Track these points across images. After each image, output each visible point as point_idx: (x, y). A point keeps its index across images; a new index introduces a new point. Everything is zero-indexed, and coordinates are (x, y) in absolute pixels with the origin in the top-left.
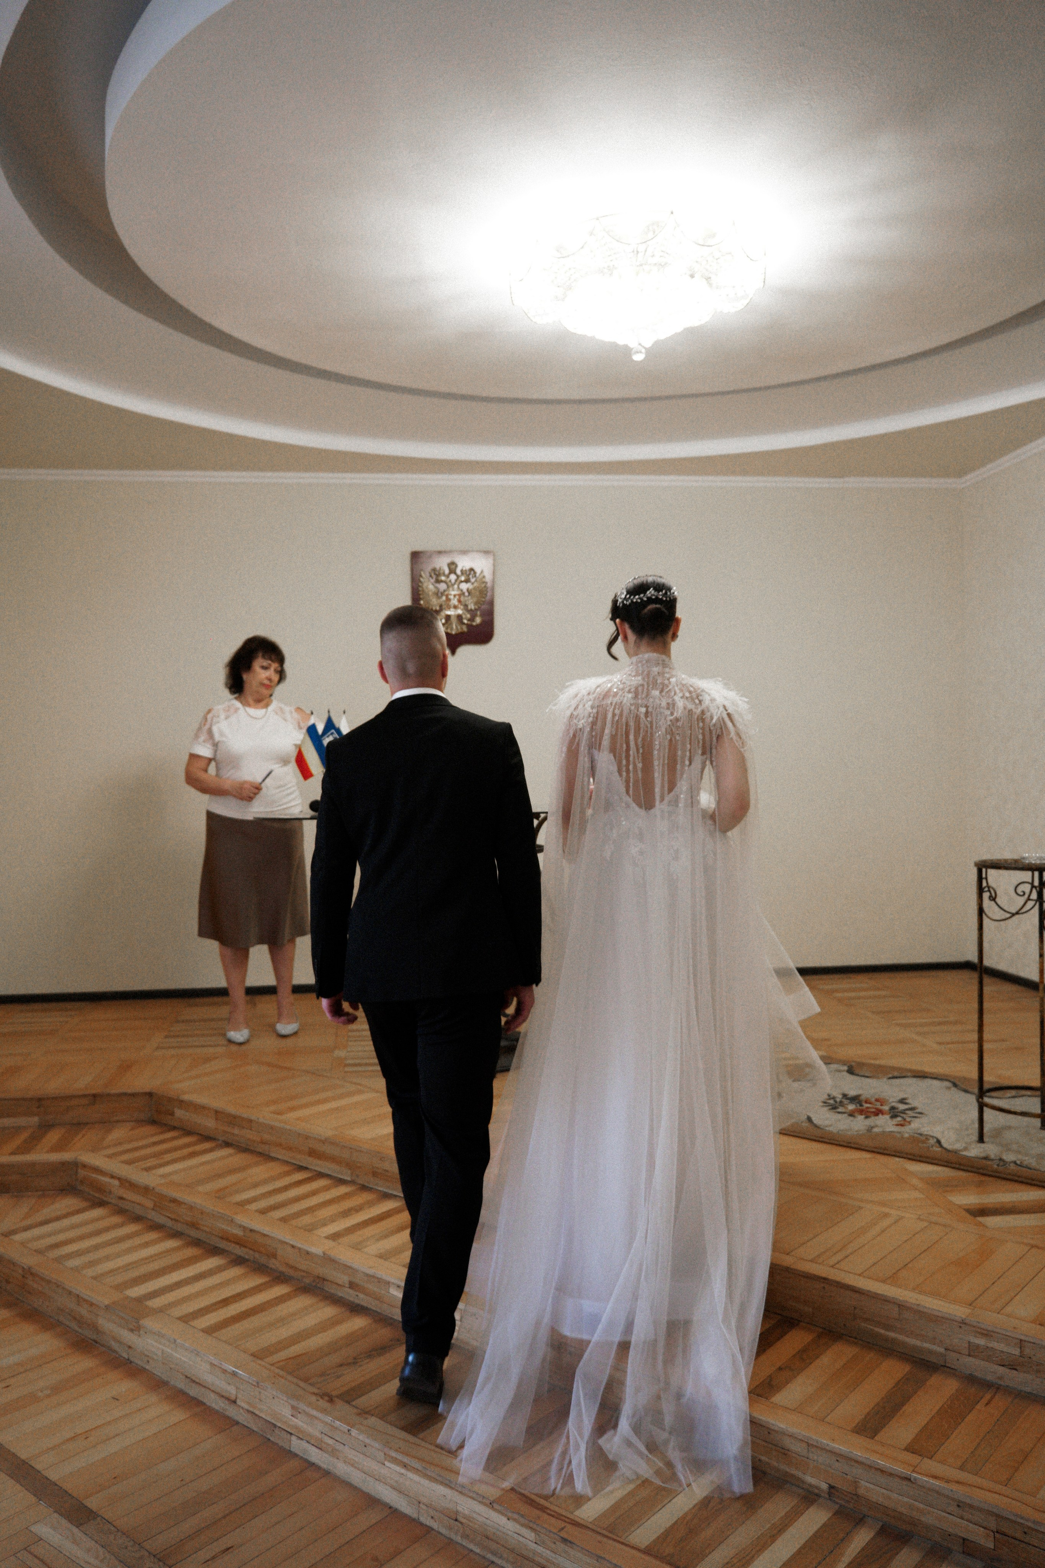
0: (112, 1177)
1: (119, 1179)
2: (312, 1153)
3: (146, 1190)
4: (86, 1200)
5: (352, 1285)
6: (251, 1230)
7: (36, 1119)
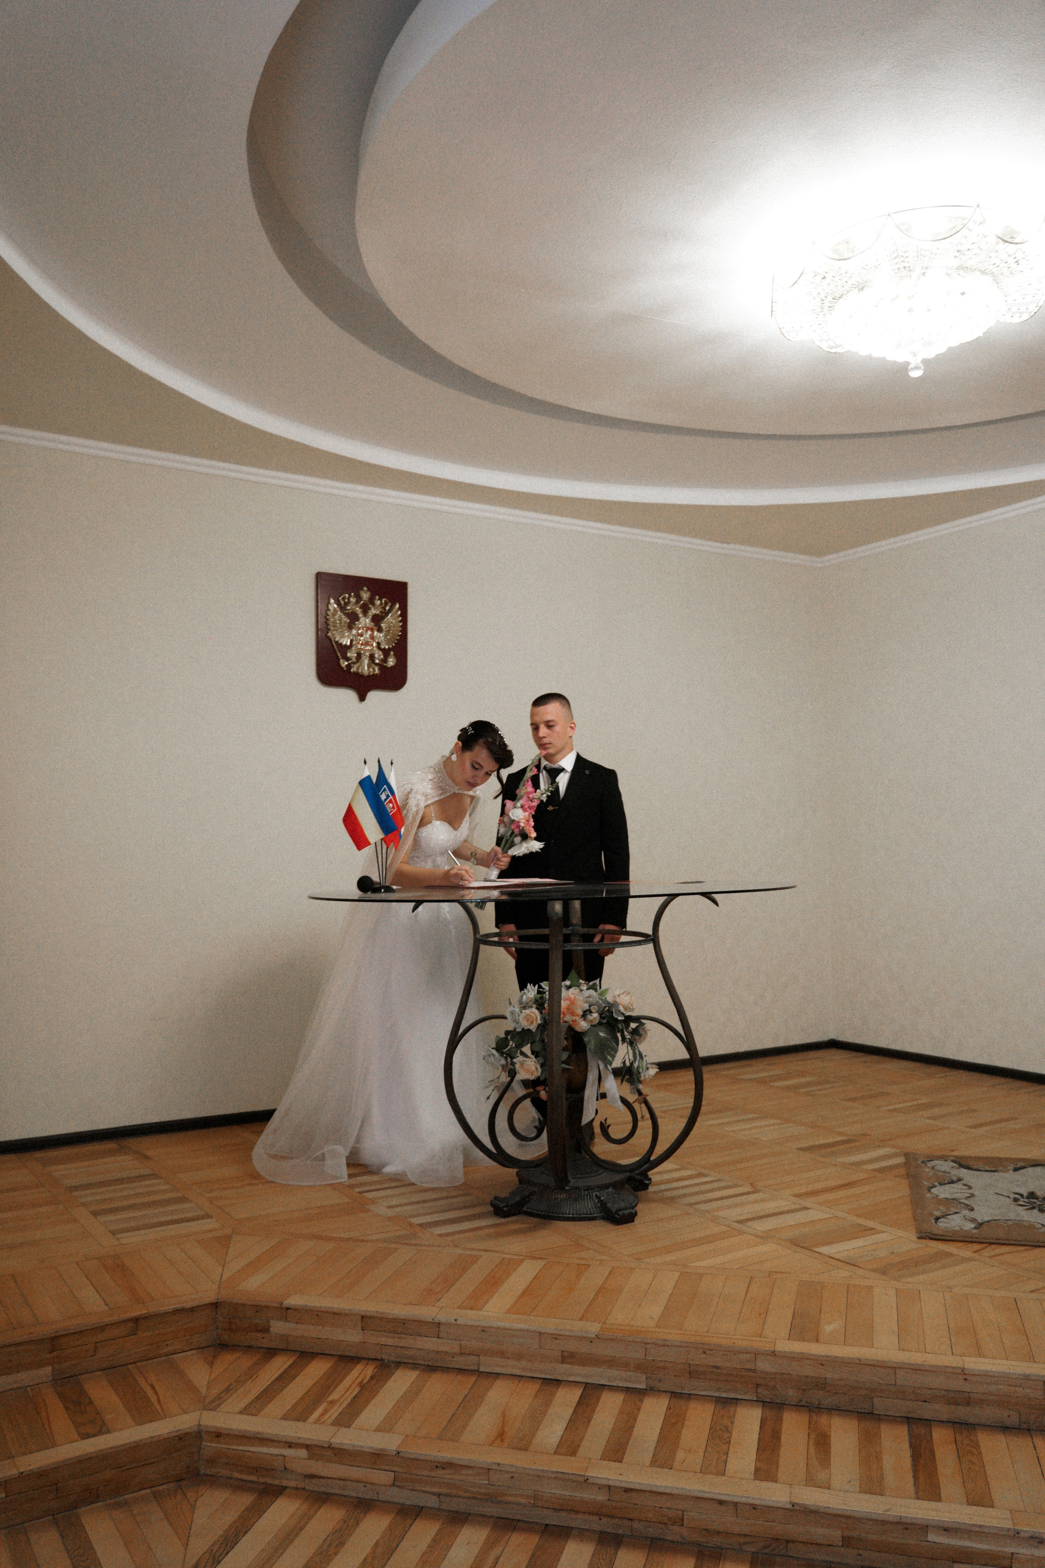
0: (290, 1445)
1: (307, 1447)
2: (567, 1358)
3: (377, 1458)
4: (241, 1487)
5: (847, 1542)
6: (627, 1490)
7: (48, 1370)
